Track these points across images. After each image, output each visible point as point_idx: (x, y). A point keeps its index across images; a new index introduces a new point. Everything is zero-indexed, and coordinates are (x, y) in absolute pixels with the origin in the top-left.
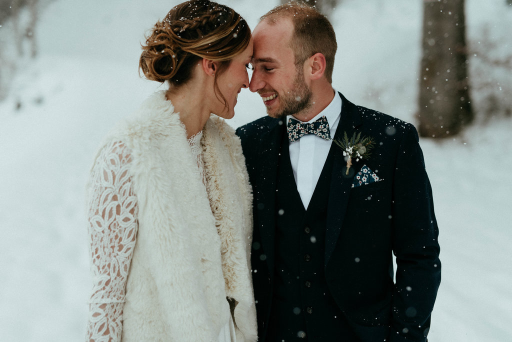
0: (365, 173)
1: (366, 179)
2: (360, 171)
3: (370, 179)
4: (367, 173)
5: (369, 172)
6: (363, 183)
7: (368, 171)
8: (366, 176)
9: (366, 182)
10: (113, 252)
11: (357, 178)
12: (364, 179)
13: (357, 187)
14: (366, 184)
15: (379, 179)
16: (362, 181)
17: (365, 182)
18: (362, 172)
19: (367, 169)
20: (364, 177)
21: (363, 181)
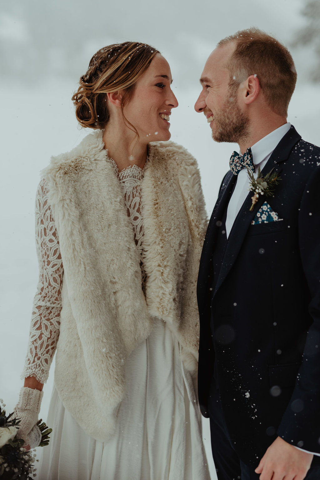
0: (264, 211)
1: (266, 217)
2: (260, 208)
3: (269, 217)
4: (267, 211)
5: (269, 210)
6: (263, 221)
7: (268, 208)
8: (266, 214)
9: (266, 220)
10: (44, 266)
11: (258, 215)
12: (264, 217)
13: (257, 225)
14: (265, 222)
15: (278, 219)
16: (261, 218)
17: (264, 220)
18: (262, 209)
19: (267, 206)
20: (264, 215)
21: (263, 219)
